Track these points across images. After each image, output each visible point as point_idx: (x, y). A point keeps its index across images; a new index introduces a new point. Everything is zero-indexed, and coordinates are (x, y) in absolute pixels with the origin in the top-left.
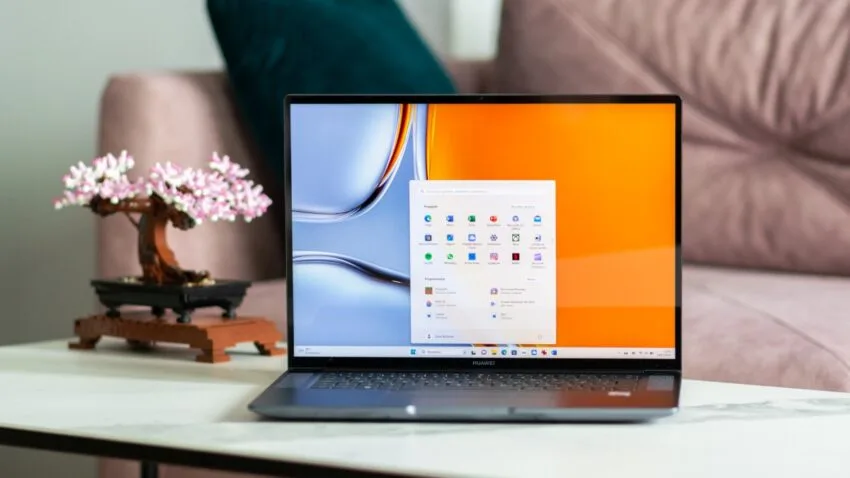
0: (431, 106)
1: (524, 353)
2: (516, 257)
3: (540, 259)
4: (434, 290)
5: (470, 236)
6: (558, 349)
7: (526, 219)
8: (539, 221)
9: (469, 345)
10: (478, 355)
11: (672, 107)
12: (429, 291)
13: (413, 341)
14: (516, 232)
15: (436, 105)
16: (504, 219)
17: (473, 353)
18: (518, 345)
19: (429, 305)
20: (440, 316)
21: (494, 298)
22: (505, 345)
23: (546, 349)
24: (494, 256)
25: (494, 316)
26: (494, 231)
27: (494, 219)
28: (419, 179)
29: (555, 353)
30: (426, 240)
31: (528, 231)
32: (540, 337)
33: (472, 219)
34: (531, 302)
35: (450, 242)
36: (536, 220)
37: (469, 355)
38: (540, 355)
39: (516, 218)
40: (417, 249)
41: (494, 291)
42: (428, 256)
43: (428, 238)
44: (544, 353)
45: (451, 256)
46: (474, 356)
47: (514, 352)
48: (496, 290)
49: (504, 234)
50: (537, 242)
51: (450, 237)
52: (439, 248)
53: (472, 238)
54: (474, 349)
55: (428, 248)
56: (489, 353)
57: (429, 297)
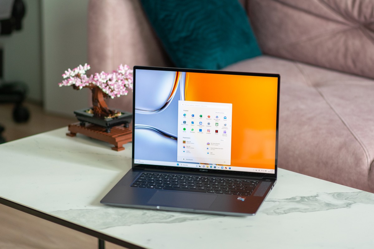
0: (187, 73)
1: (219, 168)
2: (217, 131)
3: (226, 133)
4: (186, 142)
5: (200, 122)
6: (231, 167)
7: (221, 117)
8: (226, 118)
9: (198, 163)
10: (202, 167)
11: (277, 78)
12: (184, 142)
13: (178, 161)
14: (217, 122)
15: (189, 73)
16: (213, 117)
17: (200, 167)
18: (216, 165)
19: (184, 147)
20: (188, 152)
21: (208, 146)
22: (212, 164)
23: (227, 167)
24: (209, 131)
25: (208, 153)
26: (209, 121)
27: (209, 117)
28: (182, 100)
29: (230, 168)
30: (184, 123)
31: (222, 122)
32: (225, 162)
33: (201, 116)
34: (222, 149)
35: (193, 124)
36: (224, 118)
37: (198, 167)
38: (224, 169)
39: (217, 117)
40: (180, 126)
41: (208, 144)
42: (184, 129)
43: (185, 122)
44: (226, 168)
45: (193, 129)
46: (200, 168)
47: (215, 167)
48: (209, 143)
49: (213, 122)
50: (225, 126)
51: (193, 123)
52: (189, 126)
53: (201, 123)
54: (200, 165)
55: (184, 126)
56: (206, 167)
57: (184, 145)
